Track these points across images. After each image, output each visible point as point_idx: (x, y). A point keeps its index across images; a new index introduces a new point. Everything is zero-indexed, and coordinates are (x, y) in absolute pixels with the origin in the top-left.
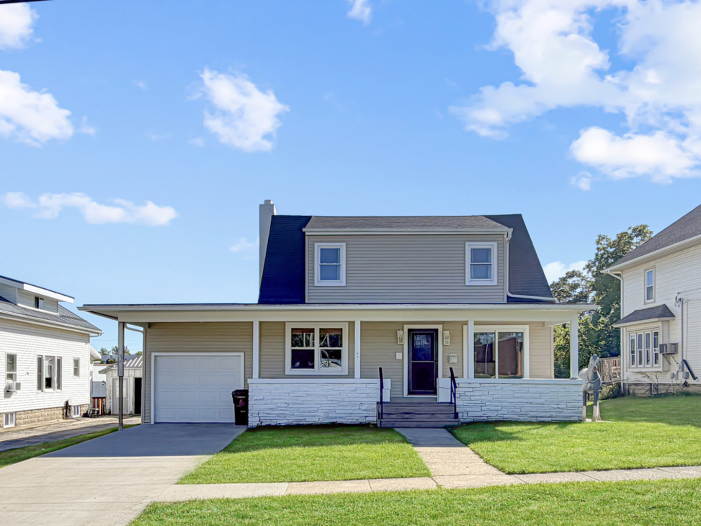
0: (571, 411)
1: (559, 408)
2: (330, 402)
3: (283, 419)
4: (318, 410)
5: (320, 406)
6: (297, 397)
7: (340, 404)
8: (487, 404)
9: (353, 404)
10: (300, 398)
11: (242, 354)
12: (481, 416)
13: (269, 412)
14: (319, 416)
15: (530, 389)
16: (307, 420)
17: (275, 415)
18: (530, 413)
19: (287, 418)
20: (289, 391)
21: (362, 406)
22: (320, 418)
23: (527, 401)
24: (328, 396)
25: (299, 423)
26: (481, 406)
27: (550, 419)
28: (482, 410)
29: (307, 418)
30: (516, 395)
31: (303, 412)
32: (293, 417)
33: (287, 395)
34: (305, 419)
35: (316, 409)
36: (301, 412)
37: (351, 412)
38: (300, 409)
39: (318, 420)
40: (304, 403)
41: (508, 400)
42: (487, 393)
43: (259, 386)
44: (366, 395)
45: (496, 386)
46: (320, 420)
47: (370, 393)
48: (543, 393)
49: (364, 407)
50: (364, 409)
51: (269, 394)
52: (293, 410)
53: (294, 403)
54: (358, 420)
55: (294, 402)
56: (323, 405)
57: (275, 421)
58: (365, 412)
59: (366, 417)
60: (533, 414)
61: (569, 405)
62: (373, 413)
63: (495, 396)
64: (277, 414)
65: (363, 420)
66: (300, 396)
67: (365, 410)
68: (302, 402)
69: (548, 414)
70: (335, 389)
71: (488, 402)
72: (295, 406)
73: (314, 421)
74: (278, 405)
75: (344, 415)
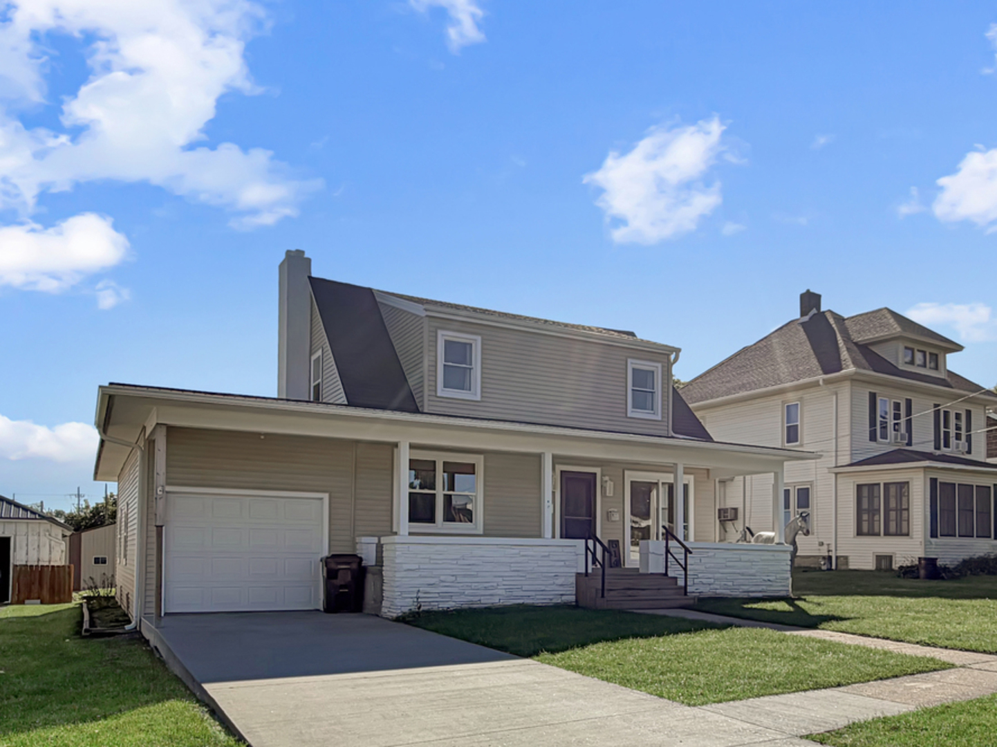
0: (780, 584)
1: (769, 580)
2: (516, 574)
3: (448, 601)
4: (498, 585)
5: (501, 579)
6: (469, 565)
7: (528, 576)
8: (700, 575)
9: (545, 577)
10: (474, 567)
11: (326, 496)
12: (693, 592)
13: (428, 589)
14: (499, 595)
15: (742, 556)
16: (482, 602)
17: (437, 595)
18: (742, 587)
19: (454, 599)
20: (458, 557)
21: (557, 579)
22: (501, 598)
23: (738, 571)
24: (512, 565)
25: (471, 606)
26: (694, 578)
27: (760, 595)
28: (694, 584)
29: (482, 598)
30: (728, 564)
31: (478, 589)
32: (463, 596)
33: (455, 562)
34: (480, 600)
35: (495, 584)
36: (474, 589)
37: (543, 588)
38: (474, 584)
39: (497, 601)
40: (480, 574)
41: (721, 571)
42: (699, 561)
43: (412, 548)
44: (562, 563)
45: (708, 552)
46: (501, 601)
47: (567, 561)
48: (754, 561)
49: (560, 581)
50: (560, 583)
51: (427, 560)
52: (462, 586)
53: (465, 576)
54: (551, 599)
55: (464, 573)
56: (505, 579)
57: (436, 604)
58: (561, 588)
59: (562, 595)
60: (745, 588)
61: (778, 576)
62: (571, 589)
63: (708, 565)
64: (438, 593)
65: (558, 600)
66: (473, 565)
67: (561, 585)
68: (475, 573)
69: (760, 588)
70: (522, 553)
71: (700, 573)
72: (467, 580)
73: (493, 604)
74: (442, 578)
75: (533, 593)
